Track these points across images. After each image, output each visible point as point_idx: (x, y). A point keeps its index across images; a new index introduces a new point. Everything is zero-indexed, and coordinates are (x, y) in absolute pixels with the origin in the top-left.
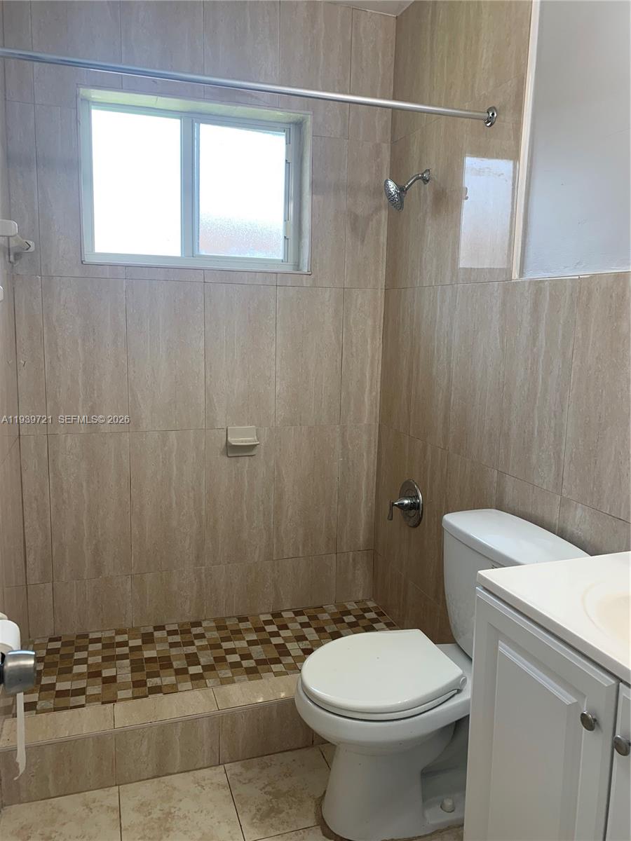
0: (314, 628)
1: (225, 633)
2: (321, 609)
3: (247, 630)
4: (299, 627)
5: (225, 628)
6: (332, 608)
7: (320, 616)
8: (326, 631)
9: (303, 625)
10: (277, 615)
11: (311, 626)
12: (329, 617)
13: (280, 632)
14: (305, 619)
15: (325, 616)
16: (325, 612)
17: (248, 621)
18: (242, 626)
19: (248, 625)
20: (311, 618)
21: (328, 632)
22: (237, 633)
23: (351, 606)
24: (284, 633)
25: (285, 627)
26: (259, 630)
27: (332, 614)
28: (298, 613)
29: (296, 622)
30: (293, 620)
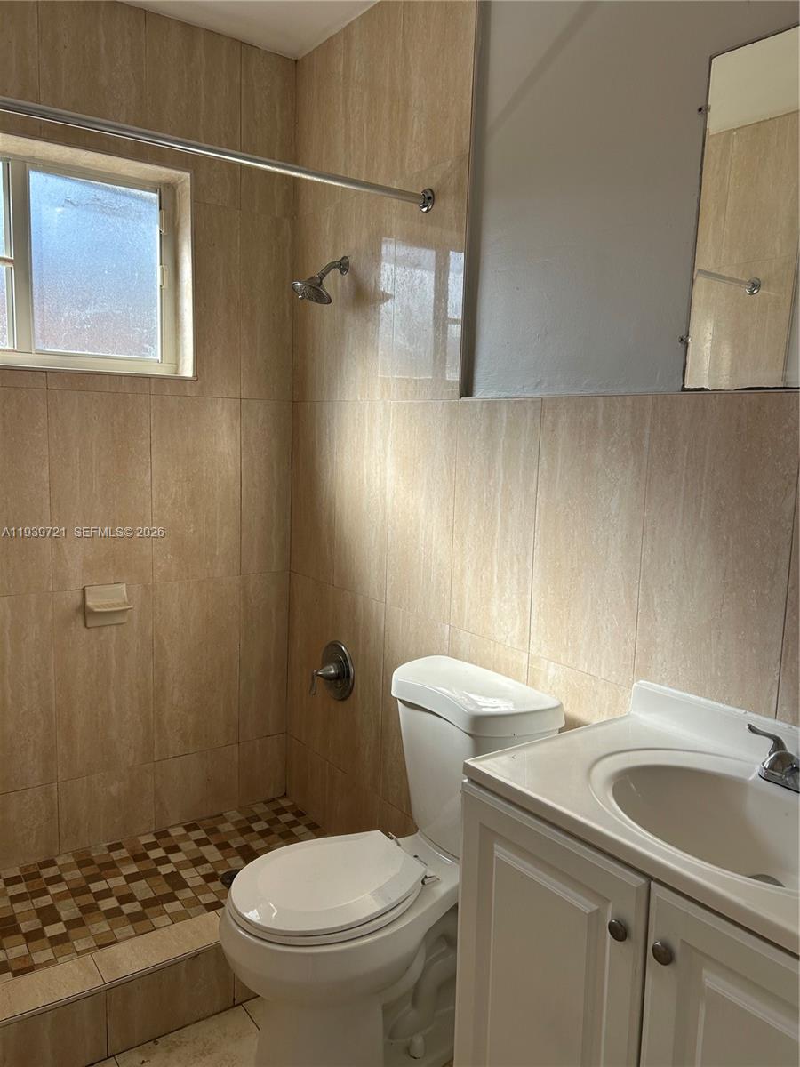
0: (215, 845)
1: (89, 871)
2: (220, 817)
3: (123, 860)
4: (194, 846)
5: (91, 862)
6: (234, 815)
7: (220, 827)
8: (231, 847)
9: (200, 843)
10: (162, 834)
11: (209, 843)
12: (232, 828)
13: (169, 856)
14: (199, 834)
15: (227, 828)
16: (225, 821)
17: (123, 848)
18: (116, 855)
19: (124, 853)
20: (212, 831)
21: (234, 847)
22: (109, 868)
23: (260, 809)
24: (174, 857)
25: (174, 849)
26: (138, 857)
27: (235, 824)
28: (190, 828)
29: (190, 840)
30: (185, 838)
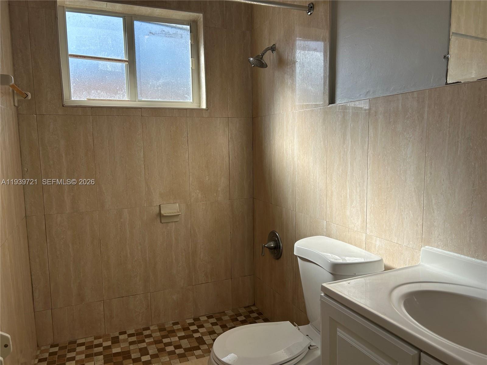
0: (220, 326)
1: (164, 333)
2: (224, 313)
3: (178, 330)
4: (210, 326)
5: (164, 329)
6: (230, 313)
7: (223, 317)
8: (227, 327)
9: (213, 324)
10: (197, 319)
11: (217, 325)
12: (229, 318)
13: (199, 329)
14: (213, 320)
15: (226, 318)
16: (225, 315)
17: (179, 324)
18: (176, 327)
19: (179, 327)
20: (219, 319)
21: (229, 327)
22: (172, 332)
23: (242, 311)
24: (202, 330)
25: (202, 326)
26: (185, 329)
27: (230, 316)
28: (209, 317)
29: (209, 322)
30: (206, 321)
